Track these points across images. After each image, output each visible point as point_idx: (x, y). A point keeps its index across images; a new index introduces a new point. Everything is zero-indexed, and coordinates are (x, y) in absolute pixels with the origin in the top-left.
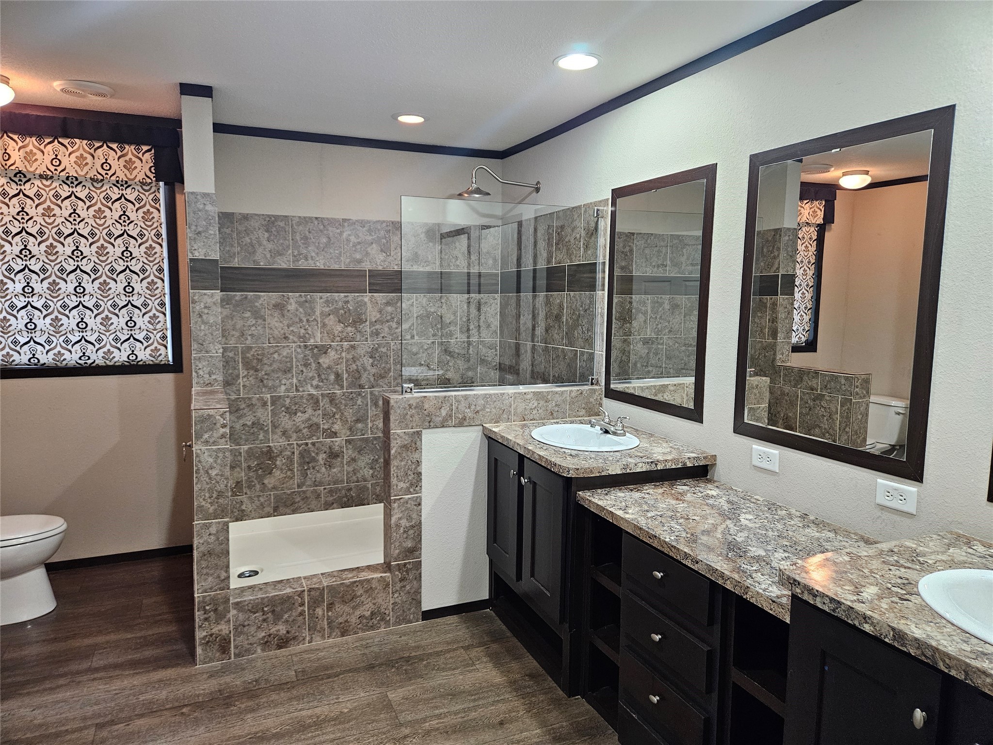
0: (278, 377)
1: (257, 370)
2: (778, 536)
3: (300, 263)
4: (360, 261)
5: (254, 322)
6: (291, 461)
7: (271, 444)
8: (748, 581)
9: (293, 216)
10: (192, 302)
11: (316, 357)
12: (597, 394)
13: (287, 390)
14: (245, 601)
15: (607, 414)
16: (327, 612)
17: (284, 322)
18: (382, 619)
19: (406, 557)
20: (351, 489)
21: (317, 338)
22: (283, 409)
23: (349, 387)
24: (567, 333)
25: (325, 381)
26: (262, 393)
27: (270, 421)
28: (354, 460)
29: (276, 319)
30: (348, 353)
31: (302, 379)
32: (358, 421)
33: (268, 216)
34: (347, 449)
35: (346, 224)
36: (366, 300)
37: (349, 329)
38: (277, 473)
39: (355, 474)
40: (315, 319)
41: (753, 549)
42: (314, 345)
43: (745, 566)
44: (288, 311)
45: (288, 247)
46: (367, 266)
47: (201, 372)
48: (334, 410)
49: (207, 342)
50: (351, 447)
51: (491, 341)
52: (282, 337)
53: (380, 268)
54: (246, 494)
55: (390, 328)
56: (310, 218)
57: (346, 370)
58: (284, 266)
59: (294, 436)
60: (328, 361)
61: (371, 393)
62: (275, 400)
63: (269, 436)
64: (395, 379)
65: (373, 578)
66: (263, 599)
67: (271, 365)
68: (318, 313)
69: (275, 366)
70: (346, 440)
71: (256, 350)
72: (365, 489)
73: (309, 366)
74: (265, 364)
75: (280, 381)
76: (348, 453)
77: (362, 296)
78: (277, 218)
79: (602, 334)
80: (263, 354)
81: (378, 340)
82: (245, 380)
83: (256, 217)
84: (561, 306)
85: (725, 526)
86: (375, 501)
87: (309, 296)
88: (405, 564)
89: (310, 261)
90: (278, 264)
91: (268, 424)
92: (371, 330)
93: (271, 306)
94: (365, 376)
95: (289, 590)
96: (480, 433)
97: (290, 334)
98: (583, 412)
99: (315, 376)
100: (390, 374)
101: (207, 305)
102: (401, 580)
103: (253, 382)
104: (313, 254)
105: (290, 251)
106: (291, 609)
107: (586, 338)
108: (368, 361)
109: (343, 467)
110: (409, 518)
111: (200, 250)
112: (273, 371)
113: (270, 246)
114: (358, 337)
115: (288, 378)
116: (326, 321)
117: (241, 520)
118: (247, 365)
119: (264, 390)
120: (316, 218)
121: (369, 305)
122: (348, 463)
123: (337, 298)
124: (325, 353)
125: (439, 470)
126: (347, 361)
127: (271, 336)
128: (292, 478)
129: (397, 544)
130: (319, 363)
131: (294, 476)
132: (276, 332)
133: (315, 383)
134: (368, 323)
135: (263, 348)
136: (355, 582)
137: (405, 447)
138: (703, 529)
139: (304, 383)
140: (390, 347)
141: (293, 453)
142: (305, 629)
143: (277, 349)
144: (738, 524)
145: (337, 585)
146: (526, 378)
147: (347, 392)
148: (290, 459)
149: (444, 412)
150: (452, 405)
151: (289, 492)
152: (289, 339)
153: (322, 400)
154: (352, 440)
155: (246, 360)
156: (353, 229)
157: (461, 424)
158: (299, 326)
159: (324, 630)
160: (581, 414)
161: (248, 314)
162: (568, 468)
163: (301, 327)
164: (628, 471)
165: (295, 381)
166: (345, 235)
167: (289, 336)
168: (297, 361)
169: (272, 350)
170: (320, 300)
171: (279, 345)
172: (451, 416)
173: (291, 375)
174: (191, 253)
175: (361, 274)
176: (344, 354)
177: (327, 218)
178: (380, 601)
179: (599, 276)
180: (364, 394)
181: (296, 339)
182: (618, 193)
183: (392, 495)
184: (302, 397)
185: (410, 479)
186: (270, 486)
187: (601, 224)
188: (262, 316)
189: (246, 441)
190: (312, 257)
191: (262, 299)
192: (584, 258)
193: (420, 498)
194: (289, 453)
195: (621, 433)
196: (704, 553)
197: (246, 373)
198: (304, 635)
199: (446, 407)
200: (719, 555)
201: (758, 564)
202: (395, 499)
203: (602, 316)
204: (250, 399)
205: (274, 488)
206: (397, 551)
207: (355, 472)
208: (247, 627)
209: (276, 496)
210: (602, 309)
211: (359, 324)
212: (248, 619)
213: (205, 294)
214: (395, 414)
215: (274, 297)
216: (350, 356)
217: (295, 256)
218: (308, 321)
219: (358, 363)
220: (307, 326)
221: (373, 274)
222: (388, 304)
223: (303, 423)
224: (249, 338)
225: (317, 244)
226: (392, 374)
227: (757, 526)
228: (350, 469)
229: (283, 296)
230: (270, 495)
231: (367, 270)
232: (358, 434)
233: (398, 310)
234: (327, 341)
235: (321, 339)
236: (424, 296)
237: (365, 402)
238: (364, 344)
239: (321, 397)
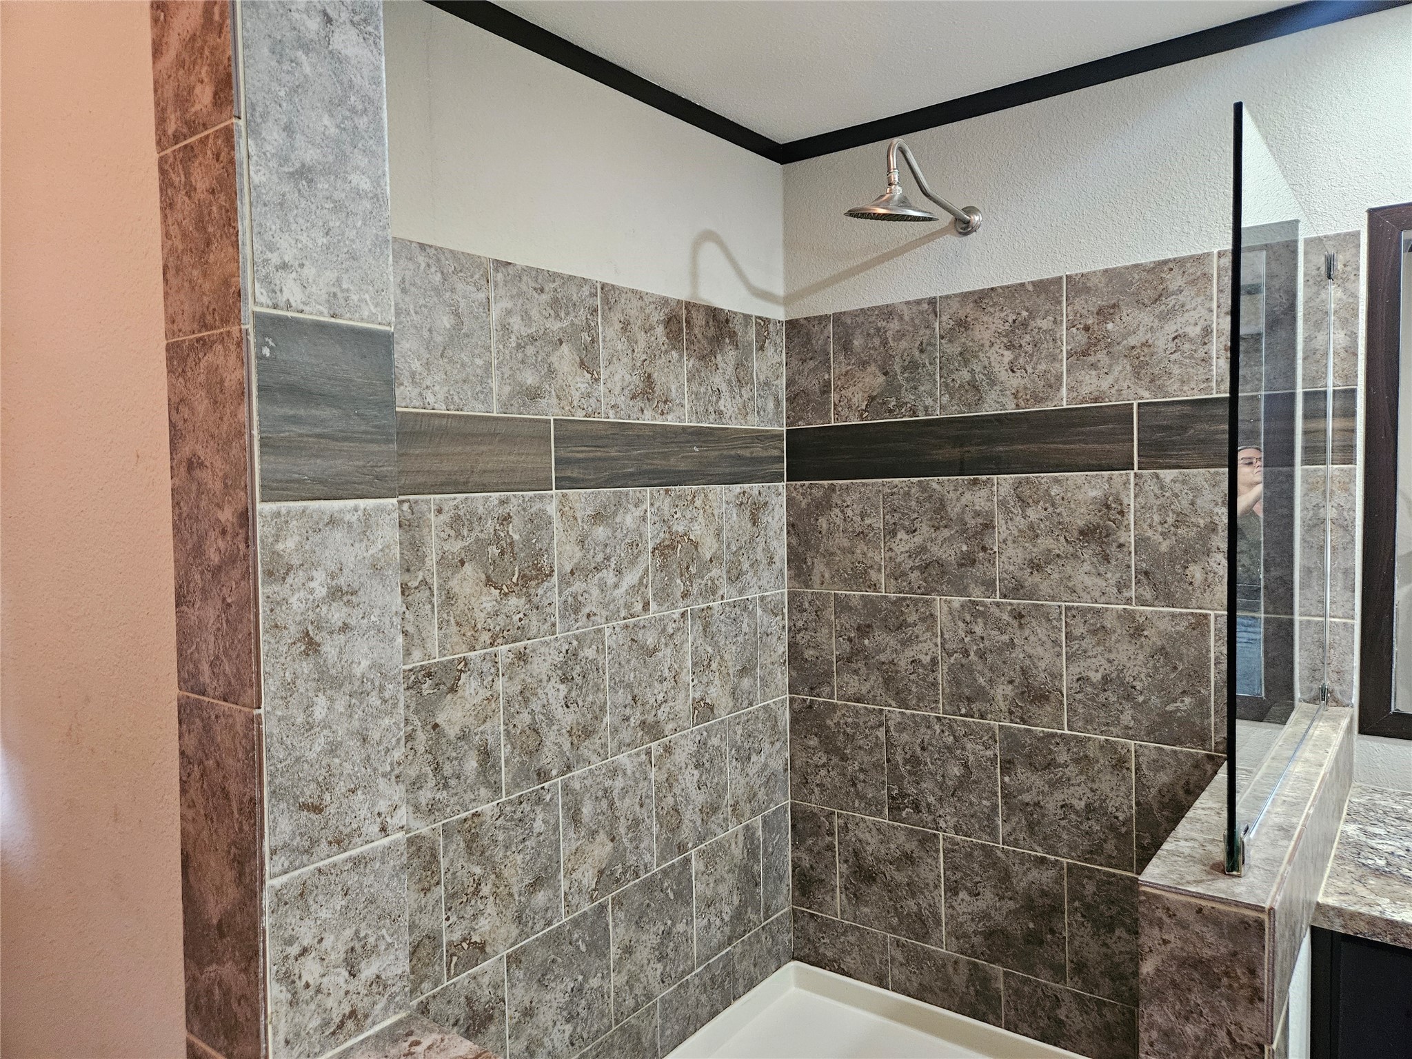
4: (534, 395)
10: (270, 573)
11: (428, 710)
21: (431, 645)
23: (514, 783)
25: (453, 782)
28: (529, 1013)
30: (510, 679)
32: (536, 884)
34: (512, 986)
35: (500, 277)
36: (552, 509)
37: (513, 601)
40: (424, 582)
42: (422, 668)
46: (550, 410)
47: (310, 970)
48: (478, 870)
49: (342, 787)
50: (521, 973)
51: (768, 596)
53: (579, 416)
55: (602, 587)
57: (507, 732)
60: (460, 714)
61: (566, 787)
68: (432, 560)
70: (508, 956)
76: (517, 995)
77: (541, 498)
81: (581, 627)
84: (1109, 506)
92: (563, 598)
94: (549, 739)
100: (605, 721)
101: (341, 581)
108: (555, 692)
109: (505, 1045)
111: (309, 272)
114: (534, 623)
116: (454, 584)
120: (422, 246)
121: (556, 523)
122: (516, 1031)
123: (481, 510)
124: (453, 688)
126: (508, 703)
130: (435, 726)
133: (424, 795)
134: (555, 579)
140: (603, 643)
147: (510, 802)
153: (445, 847)
154: (524, 950)
156: (518, 296)
166: (497, 310)
170: (436, 517)
174: (267, 281)
175: (535, 432)
176: (500, 683)
177: (451, 251)
180: (548, 798)
207: (531, 1048)
211: (534, 583)
213: (333, 522)
216: (515, 688)
219: (536, 705)
221: (569, 433)
222: (597, 518)
226: (607, 719)
228: (520, 1045)
231: (552, 418)
232: (537, 927)
233: (619, 535)
234: (457, 649)
235: (442, 647)
236: (667, 491)
237: (552, 821)
238: (547, 644)
239: (441, 839)
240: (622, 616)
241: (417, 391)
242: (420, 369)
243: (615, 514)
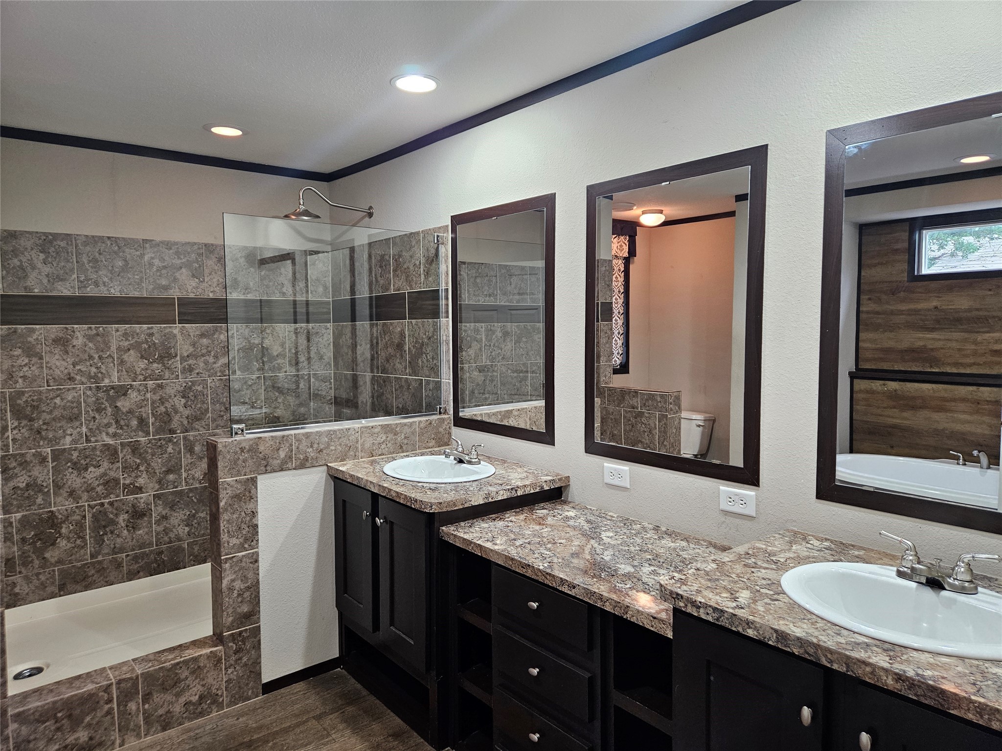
0: (61, 427)
1: (31, 420)
2: (640, 550)
3: (88, 289)
4: (166, 288)
5: (27, 361)
6: (81, 527)
7: (53, 509)
8: (626, 600)
9: (77, 235)
11: (112, 401)
12: (446, 423)
13: (74, 441)
14: (29, 710)
15: (460, 443)
16: (143, 705)
17: (68, 360)
18: (213, 703)
19: (242, 624)
20: (162, 552)
21: (114, 378)
22: (69, 464)
23: (156, 432)
24: (410, 362)
25: (125, 428)
26: (39, 446)
27: (51, 480)
28: (165, 518)
29: (57, 357)
30: (154, 394)
31: (95, 427)
32: (169, 471)
33: (44, 234)
34: (156, 506)
35: (147, 245)
36: (176, 331)
37: (155, 365)
38: (62, 543)
39: (167, 534)
40: (110, 356)
41: (623, 566)
42: (109, 386)
43: (620, 585)
44: (74, 346)
45: (72, 270)
46: (175, 293)
48: (138, 461)
50: (161, 503)
51: (325, 373)
52: (66, 378)
53: (192, 295)
54: (20, 572)
55: (206, 363)
56: (101, 238)
57: (153, 414)
58: (66, 293)
59: (85, 496)
60: (128, 404)
61: (185, 438)
62: (57, 455)
63: (51, 499)
64: (214, 420)
65: (201, 655)
66: (55, 703)
67: (51, 412)
68: (114, 348)
69: (57, 413)
70: (154, 495)
71: (30, 396)
72: (180, 549)
73: (104, 412)
74: (44, 411)
75: (64, 431)
76: (158, 510)
77: (170, 327)
78: (56, 236)
79: (449, 361)
80: (40, 400)
81: (193, 377)
82: (15, 432)
83: (27, 235)
84: (402, 335)
85: (590, 546)
86: (192, 563)
87: (101, 329)
88: (241, 633)
89: (102, 288)
90: (58, 290)
91: (50, 484)
92: (183, 366)
93: (51, 341)
94: (176, 418)
95: (90, 687)
96: (325, 474)
97: (76, 374)
98: (433, 443)
99: (111, 423)
100: (208, 415)
102: (236, 652)
103: (26, 434)
104: (106, 279)
105: (75, 276)
106: (95, 710)
107: (432, 366)
108: (179, 402)
109: (151, 527)
110: (245, 579)
112: (54, 419)
113: (47, 269)
115: (75, 427)
116: (125, 357)
117: (15, 607)
118: (18, 413)
119: (41, 443)
120: (109, 238)
121: (179, 337)
122: (158, 523)
123: (138, 331)
124: (125, 394)
125: (278, 520)
126: (153, 402)
127: (51, 378)
128: (83, 547)
129: (230, 610)
130: (116, 407)
131: (87, 544)
132: (57, 372)
133: (111, 430)
134: (178, 358)
135: (40, 393)
136: (178, 664)
137: (237, 497)
138: (571, 552)
139: (97, 432)
140: (207, 385)
141: (84, 517)
142: (114, 730)
143: (59, 392)
144: (601, 543)
145: (155, 670)
146: (367, 412)
147: (155, 439)
148: (80, 525)
149: (282, 454)
150: (291, 445)
151: (79, 564)
152: (75, 380)
153: (122, 450)
154: (162, 494)
155: (17, 408)
156: (157, 252)
157: (302, 466)
158: (88, 364)
159: (140, 727)
160: (431, 444)
161: (18, 352)
162: (430, 503)
163: (91, 366)
164: (490, 500)
165: (84, 429)
166: (146, 258)
167: (75, 376)
168: (87, 405)
169: (52, 395)
170: (115, 333)
171: (62, 387)
172: (290, 458)
173: (79, 423)
175: (167, 303)
176: (149, 395)
177: (123, 238)
178: (210, 680)
179: (443, 302)
180: (175, 440)
181: (84, 380)
182: (457, 220)
183: (223, 553)
184: (94, 448)
185: (244, 533)
186: (53, 560)
187: (442, 249)
188: (39, 353)
189: (19, 508)
190: (104, 283)
191: (37, 333)
192: (425, 285)
193: (257, 554)
194: (78, 518)
195: (475, 462)
196: (578, 577)
197: (16, 424)
198: (113, 738)
199: (284, 448)
200: (593, 577)
201: (630, 582)
202: (226, 559)
203: (448, 344)
204: (22, 455)
205: (60, 562)
206: (231, 619)
207: (166, 531)
208: (34, 742)
209: (61, 572)
210: (447, 336)
211: (166, 359)
212: (35, 731)
214: (224, 460)
215: (54, 330)
216: (157, 397)
217: (81, 282)
218: (100, 358)
219: (168, 405)
220: (100, 364)
221: (183, 302)
222: (202, 335)
223: (97, 479)
224: (20, 380)
225: (110, 268)
226: (210, 414)
227: (619, 542)
228: (160, 528)
229: (66, 328)
230: (54, 571)
231: (176, 297)
232: (169, 487)
233: (216, 342)
234: (126, 380)
235: (119, 379)
236: (247, 326)
237: (177, 449)
238: (174, 382)
239: (120, 447)
240: (219, 374)
241: (106, 288)
242: (107, 281)
243: (214, 334)
